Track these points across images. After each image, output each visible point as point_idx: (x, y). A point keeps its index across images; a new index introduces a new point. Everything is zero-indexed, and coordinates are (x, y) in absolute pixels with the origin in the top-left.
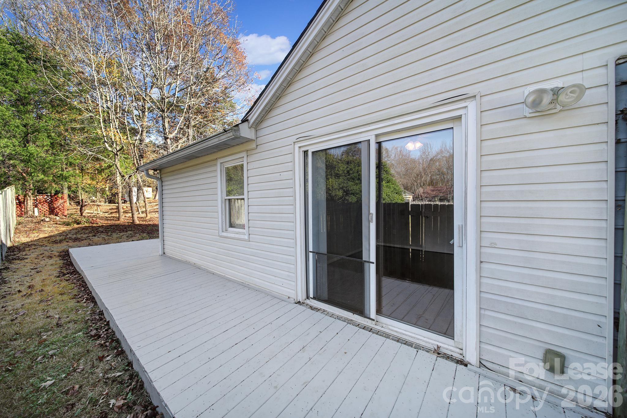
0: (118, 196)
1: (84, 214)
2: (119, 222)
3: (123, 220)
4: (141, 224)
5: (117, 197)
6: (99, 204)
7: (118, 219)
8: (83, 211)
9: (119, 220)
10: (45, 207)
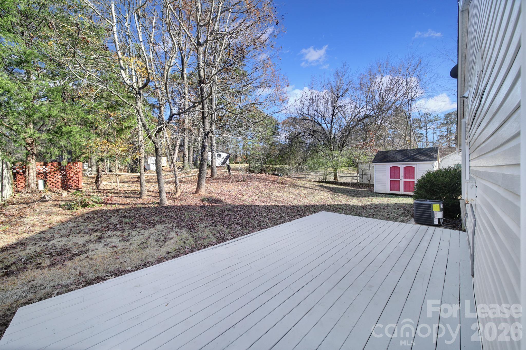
0: (140, 163)
1: (100, 187)
2: (140, 201)
3: (146, 197)
4: (172, 207)
5: (139, 165)
6: (119, 173)
7: (140, 194)
8: (99, 183)
9: (140, 198)
10: (56, 179)
